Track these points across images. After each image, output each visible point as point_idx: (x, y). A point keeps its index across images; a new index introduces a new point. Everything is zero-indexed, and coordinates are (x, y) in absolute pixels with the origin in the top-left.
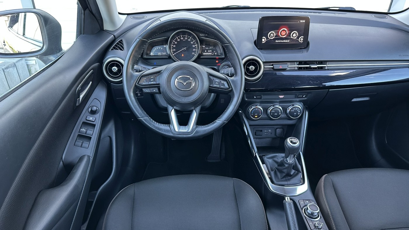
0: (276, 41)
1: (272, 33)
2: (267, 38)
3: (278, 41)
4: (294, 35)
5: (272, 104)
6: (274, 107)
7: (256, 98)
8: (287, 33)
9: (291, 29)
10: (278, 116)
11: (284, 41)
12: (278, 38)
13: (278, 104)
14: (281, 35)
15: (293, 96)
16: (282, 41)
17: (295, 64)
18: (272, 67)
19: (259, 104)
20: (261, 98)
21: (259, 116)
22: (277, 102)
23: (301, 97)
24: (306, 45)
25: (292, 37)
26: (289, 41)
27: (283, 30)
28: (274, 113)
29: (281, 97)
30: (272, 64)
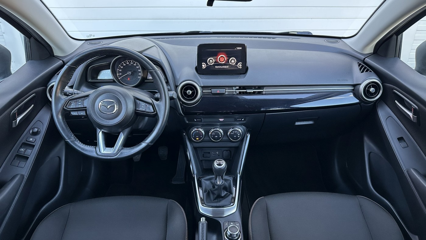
0: (216, 67)
1: (211, 59)
2: (207, 64)
3: (218, 67)
4: (233, 61)
5: (213, 127)
6: (214, 130)
7: (197, 121)
8: (226, 59)
9: (229, 56)
10: (219, 138)
11: (224, 67)
12: (216, 64)
13: (219, 127)
14: (220, 61)
15: (233, 119)
16: (221, 67)
17: (233, 88)
18: (211, 91)
19: (200, 127)
20: (201, 121)
21: (200, 138)
22: (217, 125)
23: (240, 120)
24: (245, 70)
25: (231, 63)
26: (228, 67)
27: (222, 57)
28: (214, 136)
29: (221, 120)
30: (211, 88)
